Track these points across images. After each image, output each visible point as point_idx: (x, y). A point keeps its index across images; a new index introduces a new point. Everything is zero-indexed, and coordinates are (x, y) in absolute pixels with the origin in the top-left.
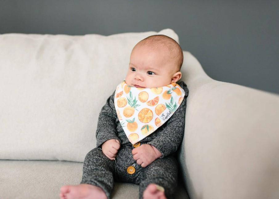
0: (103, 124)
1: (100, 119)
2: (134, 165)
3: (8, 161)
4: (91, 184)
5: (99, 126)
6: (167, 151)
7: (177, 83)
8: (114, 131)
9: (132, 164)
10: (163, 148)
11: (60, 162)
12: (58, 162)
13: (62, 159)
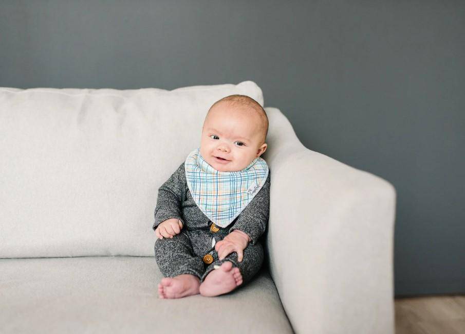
0: (165, 202)
1: (159, 195)
2: (212, 253)
3: (43, 259)
4: (189, 274)
5: (159, 203)
6: (253, 230)
7: (260, 156)
8: (177, 211)
9: (209, 252)
10: (247, 228)
11: (114, 257)
12: (110, 257)
13: (116, 254)
